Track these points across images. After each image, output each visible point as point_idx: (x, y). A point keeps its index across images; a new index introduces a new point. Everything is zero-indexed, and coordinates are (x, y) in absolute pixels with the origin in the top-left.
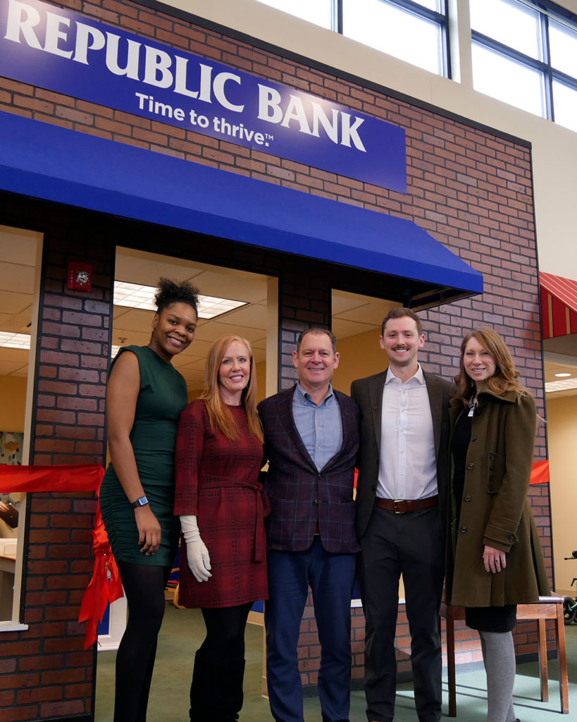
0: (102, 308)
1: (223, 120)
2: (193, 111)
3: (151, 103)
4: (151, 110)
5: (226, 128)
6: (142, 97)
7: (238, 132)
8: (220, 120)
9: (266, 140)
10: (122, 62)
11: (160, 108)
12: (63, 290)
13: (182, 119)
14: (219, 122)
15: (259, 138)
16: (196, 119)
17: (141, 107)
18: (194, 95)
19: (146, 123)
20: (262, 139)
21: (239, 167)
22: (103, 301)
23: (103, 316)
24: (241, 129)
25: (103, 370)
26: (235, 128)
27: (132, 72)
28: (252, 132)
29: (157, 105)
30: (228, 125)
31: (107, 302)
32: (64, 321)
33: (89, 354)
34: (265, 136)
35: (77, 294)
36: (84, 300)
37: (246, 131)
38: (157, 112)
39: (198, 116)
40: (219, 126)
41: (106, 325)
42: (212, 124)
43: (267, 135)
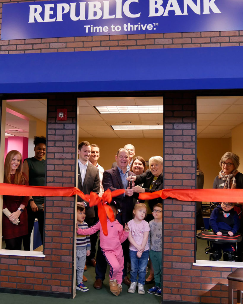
0: (72, 126)
1: (129, 24)
2: (112, 25)
3: (92, 28)
4: (92, 31)
5: (131, 28)
6: (87, 27)
7: (137, 28)
8: (127, 24)
9: (154, 27)
10: (78, 14)
11: (96, 29)
12: (55, 121)
13: (107, 31)
14: (127, 26)
15: (150, 27)
16: (114, 29)
17: (87, 32)
18: (113, 17)
19: (90, 38)
20: (152, 26)
21: (139, 45)
22: (73, 123)
23: (72, 129)
24: (139, 26)
25: (73, 153)
26: (136, 26)
27: (82, 17)
28: (146, 25)
29: (95, 28)
30: (132, 26)
31: (74, 123)
32: (56, 134)
33: (67, 147)
34: (153, 25)
35: (61, 122)
36: (64, 124)
37: (142, 25)
38: (94, 31)
39: (115, 27)
40: (127, 28)
41: (74, 133)
42: (123, 28)
43: (154, 24)
